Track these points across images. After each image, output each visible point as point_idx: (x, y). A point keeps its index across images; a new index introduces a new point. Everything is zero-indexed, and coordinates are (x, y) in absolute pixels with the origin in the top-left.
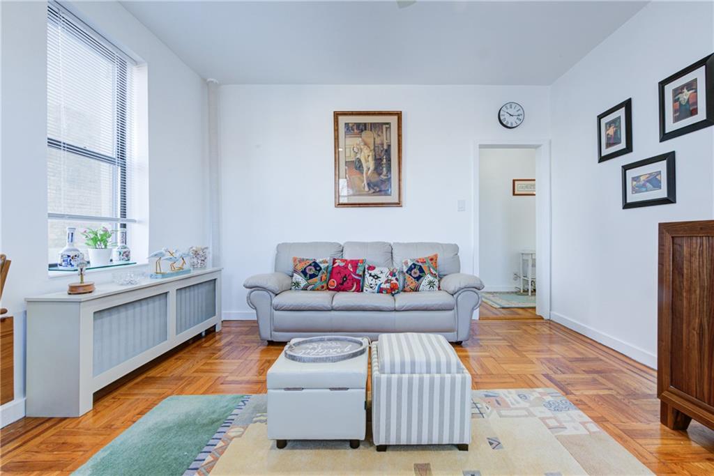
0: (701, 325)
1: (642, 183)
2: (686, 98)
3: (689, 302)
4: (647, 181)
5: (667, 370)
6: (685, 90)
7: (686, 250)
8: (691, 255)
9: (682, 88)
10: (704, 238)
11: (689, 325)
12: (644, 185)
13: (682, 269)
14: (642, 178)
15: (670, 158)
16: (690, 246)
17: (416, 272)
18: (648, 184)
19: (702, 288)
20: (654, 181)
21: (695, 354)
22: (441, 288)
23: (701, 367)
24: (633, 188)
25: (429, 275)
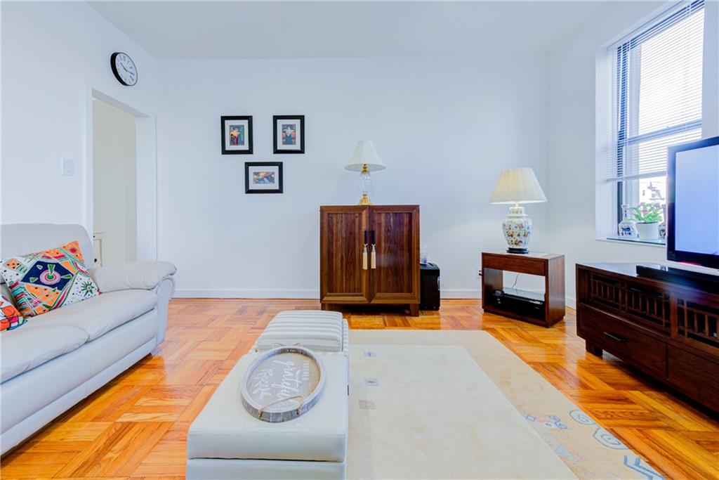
0: (342, 256)
1: (261, 177)
2: (290, 133)
3: (336, 246)
4: (265, 177)
5: (325, 285)
6: (289, 128)
7: (334, 219)
8: (337, 223)
9: (288, 126)
10: (343, 215)
11: (336, 258)
12: (262, 179)
13: (332, 230)
14: (261, 174)
15: (280, 165)
16: (337, 219)
17: (51, 276)
18: (266, 179)
19: (342, 238)
20: (269, 177)
21: (339, 271)
22: (101, 291)
23: (342, 277)
24: (254, 180)
25: (79, 276)
